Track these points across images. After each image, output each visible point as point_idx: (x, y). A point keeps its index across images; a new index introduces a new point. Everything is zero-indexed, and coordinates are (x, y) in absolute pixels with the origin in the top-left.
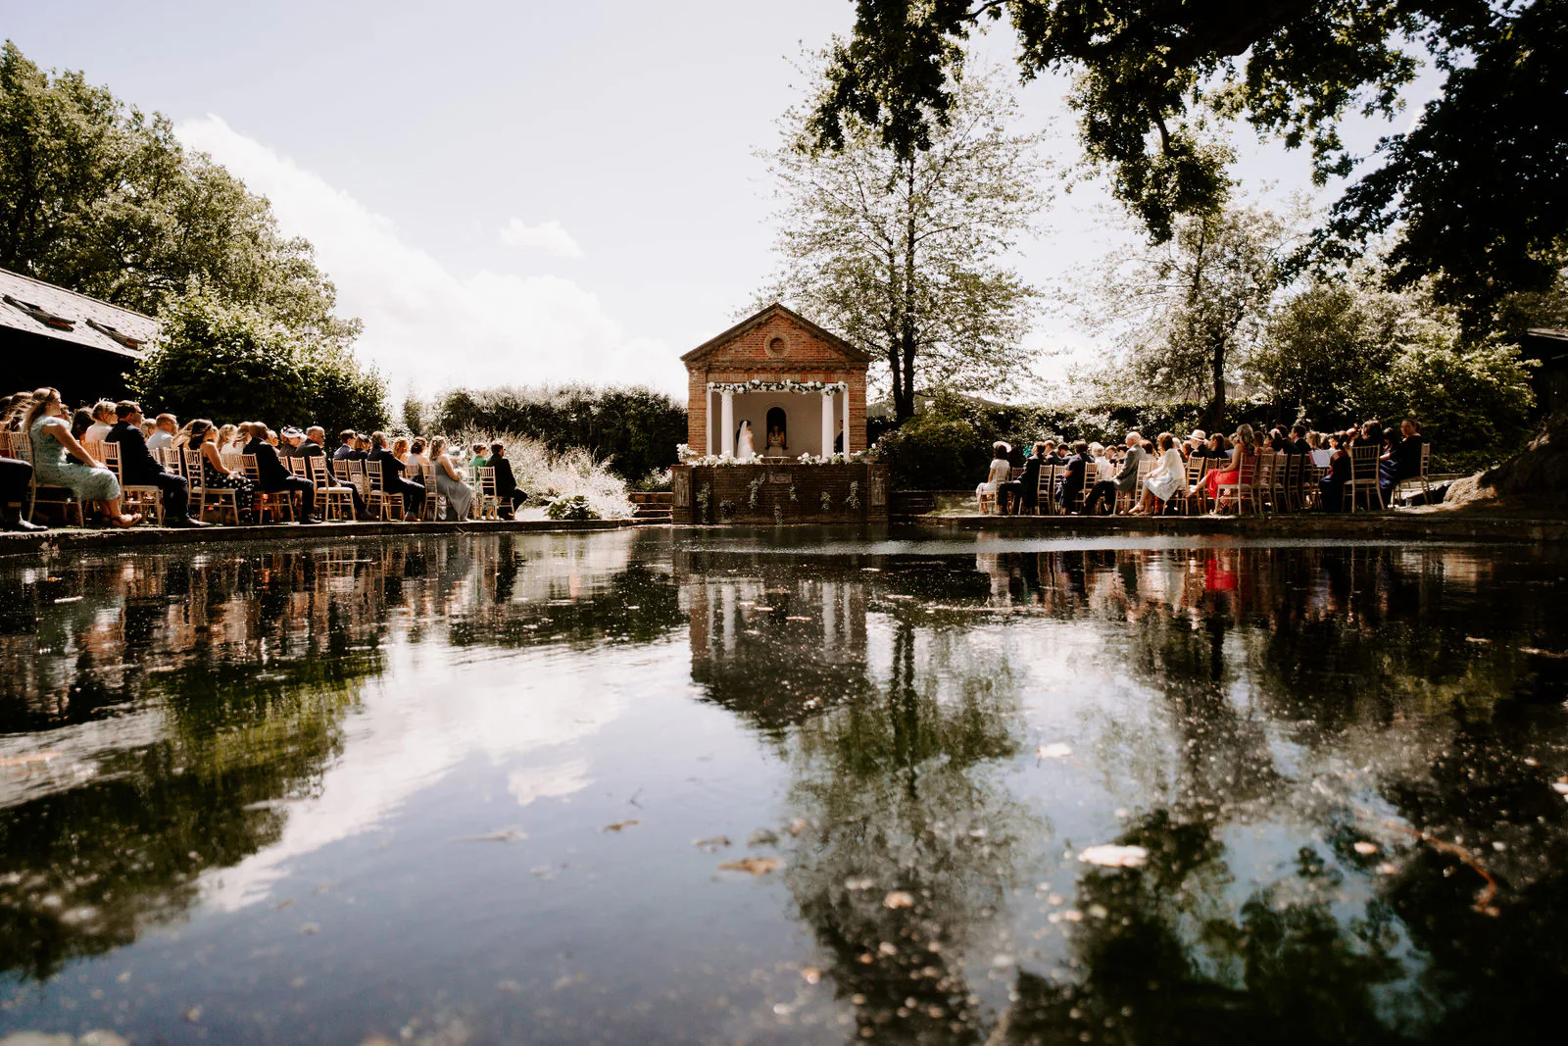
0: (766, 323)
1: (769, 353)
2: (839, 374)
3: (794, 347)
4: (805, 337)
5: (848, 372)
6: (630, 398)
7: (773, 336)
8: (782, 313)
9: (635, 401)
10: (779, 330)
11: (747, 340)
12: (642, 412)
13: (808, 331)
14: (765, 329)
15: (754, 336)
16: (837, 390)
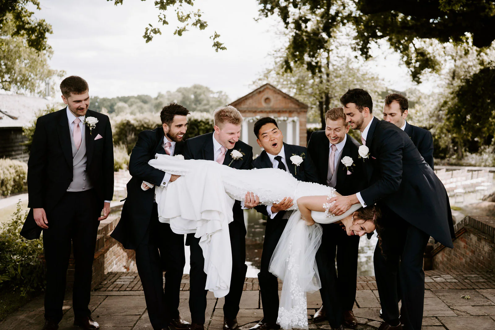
0: (263, 91)
1: (264, 105)
2: (295, 114)
3: (276, 102)
4: (280, 97)
5: (299, 113)
6: (201, 121)
7: (266, 96)
8: (270, 87)
9: (203, 122)
10: (268, 94)
11: (255, 98)
12: (206, 128)
13: (281, 95)
14: (262, 94)
15: (257, 97)
16: (293, 121)
